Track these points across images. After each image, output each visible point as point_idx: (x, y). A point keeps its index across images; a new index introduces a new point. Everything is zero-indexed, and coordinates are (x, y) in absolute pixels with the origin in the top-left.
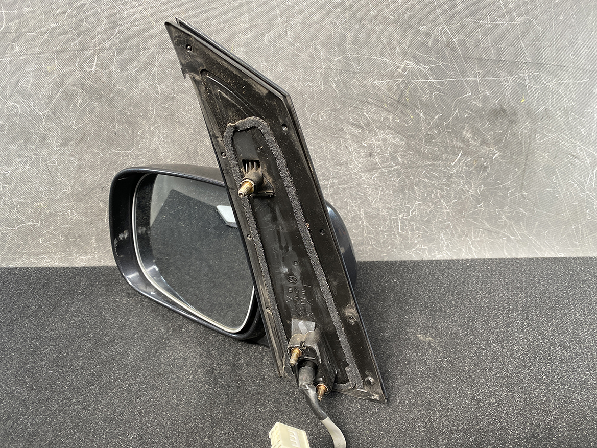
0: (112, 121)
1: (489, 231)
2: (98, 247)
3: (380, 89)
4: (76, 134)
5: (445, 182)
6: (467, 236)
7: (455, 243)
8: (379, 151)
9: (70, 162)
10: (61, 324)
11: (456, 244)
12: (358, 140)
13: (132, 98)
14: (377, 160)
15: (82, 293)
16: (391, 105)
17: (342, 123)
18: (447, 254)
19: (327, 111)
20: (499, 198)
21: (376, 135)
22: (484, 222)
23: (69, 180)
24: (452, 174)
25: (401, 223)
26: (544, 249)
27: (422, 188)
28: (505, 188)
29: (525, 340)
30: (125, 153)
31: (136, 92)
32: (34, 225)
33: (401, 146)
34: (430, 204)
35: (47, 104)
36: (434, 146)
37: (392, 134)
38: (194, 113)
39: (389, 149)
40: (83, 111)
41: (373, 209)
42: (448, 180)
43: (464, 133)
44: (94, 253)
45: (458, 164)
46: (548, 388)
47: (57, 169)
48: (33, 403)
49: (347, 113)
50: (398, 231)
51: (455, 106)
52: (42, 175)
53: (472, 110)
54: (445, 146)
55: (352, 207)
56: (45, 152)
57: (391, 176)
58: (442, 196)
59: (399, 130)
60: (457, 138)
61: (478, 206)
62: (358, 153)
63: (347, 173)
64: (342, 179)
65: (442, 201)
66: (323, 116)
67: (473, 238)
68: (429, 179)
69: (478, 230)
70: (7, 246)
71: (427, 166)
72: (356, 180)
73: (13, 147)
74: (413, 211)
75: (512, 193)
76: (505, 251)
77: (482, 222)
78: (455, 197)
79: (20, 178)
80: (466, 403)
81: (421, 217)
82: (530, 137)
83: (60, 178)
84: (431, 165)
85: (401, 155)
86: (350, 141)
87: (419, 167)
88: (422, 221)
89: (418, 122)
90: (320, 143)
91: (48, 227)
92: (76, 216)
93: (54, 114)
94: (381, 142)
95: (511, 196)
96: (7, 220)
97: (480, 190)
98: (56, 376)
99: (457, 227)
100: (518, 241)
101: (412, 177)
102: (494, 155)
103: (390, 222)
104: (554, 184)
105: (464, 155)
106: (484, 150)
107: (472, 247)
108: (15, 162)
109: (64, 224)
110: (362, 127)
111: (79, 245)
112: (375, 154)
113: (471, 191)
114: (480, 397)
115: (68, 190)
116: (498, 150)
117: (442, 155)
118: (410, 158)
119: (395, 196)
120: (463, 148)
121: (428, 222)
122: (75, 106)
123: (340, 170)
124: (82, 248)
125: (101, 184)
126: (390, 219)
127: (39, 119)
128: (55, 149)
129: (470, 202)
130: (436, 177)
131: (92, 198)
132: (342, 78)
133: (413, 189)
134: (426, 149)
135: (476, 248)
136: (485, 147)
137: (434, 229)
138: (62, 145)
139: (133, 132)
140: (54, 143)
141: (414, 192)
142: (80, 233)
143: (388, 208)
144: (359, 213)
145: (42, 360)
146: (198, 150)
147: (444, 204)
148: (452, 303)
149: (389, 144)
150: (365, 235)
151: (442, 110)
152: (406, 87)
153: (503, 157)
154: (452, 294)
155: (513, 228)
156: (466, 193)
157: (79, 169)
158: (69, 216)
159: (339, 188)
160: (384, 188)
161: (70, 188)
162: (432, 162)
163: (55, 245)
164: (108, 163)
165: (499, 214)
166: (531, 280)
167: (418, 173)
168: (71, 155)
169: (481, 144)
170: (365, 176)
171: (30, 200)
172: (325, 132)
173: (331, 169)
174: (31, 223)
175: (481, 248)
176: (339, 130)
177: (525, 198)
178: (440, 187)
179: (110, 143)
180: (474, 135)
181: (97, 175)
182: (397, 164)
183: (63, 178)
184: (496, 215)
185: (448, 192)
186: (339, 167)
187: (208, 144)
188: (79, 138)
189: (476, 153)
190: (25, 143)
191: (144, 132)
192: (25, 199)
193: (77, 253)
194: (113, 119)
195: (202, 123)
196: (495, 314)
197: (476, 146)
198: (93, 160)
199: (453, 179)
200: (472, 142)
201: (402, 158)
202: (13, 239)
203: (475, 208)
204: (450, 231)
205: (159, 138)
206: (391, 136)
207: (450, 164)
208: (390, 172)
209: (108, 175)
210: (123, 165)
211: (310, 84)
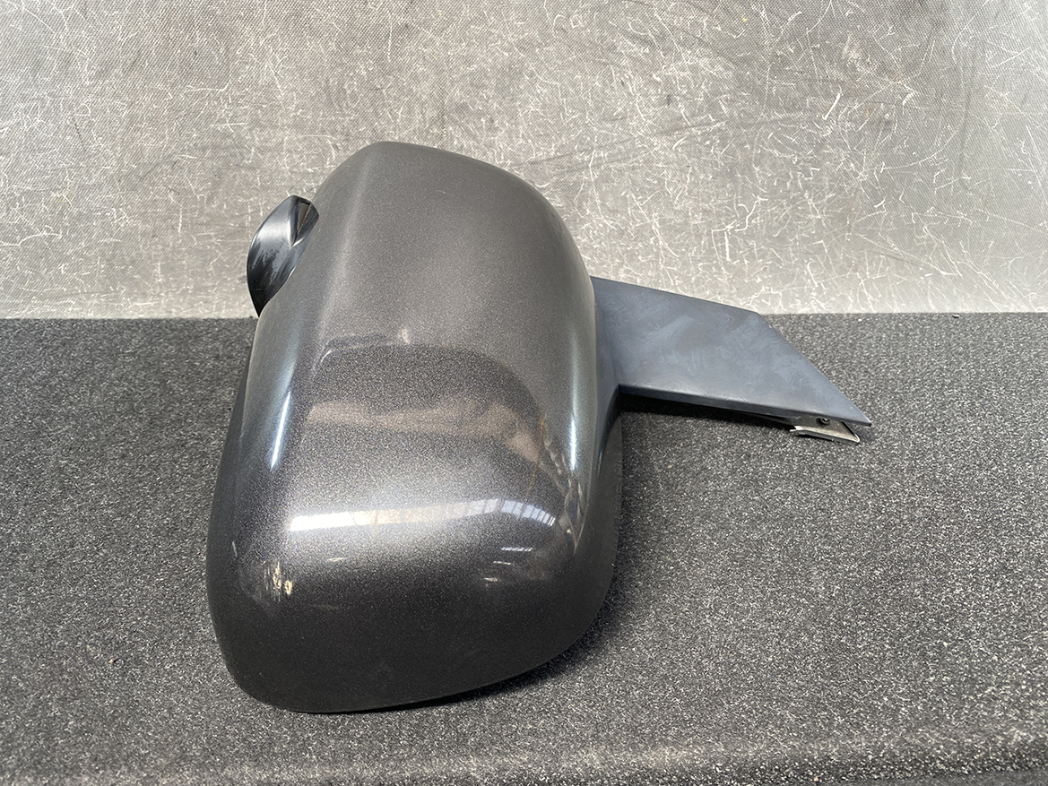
0: (189, 27)
1: (899, 260)
2: (166, 284)
4: (124, 52)
5: (811, 155)
6: (856, 270)
7: (834, 284)
8: (684, 92)
9: (114, 110)
10: (91, 394)
11: (836, 287)
12: (645, 68)
14: (682, 112)
15: (132, 354)
17: (613, 34)
18: (819, 307)
19: (584, 10)
20: (915, 190)
21: (678, 58)
22: (889, 240)
23: (113, 146)
24: (824, 140)
25: (730, 242)
26: (1008, 298)
27: (768, 169)
28: (928, 167)
29: (979, 428)
30: (212, 92)
32: (51, 237)
33: (725, 81)
34: (784, 202)
36: (787, 79)
37: (709, 56)
38: (336, 10)
39: (703, 87)
41: (676, 212)
42: (817, 151)
43: (846, 50)
44: (159, 296)
45: (836, 117)
46: (1029, 498)
47: (90, 124)
48: (25, 505)
49: (623, 14)
50: (723, 260)
52: (65, 135)
53: (859, 1)
54: (809, 80)
55: (637, 208)
56: (69, 91)
57: (708, 143)
58: (807, 187)
59: (722, 49)
60: (832, 63)
61: (876, 206)
62: (646, 95)
63: (625, 137)
64: (616, 151)
65: (806, 195)
66: (578, 21)
67: (868, 273)
68: (782, 150)
69: (876, 257)
70: (3, 278)
71: (775, 121)
72: (642, 152)
74: (754, 216)
75: (941, 177)
76: (930, 301)
77: (884, 241)
78: (831, 187)
79: (26, 143)
80: (864, 518)
81: (767, 230)
82: (974, 56)
83: (97, 144)
84: (783, 121)
85: (727, 100)
86: (630, 72)
87: (761, 124)
88: (770, 237)
89: (758, 29)
90: (573, 76)
91: (76, 241)
92: (126, 221)
93: (84, 12)
94: (687, 74)
95: (939, 183)
97: (878, 172)
98: (73, 468)
99: (837, 252)
100: (956, 280)
101: (748, 146)
102: (904, 95)
103: (710, 240)
104: (1024, 157)
105: (846, 97)
106: (885, 85)
107: (866, 292)
108: (17, 110)
109: (104, 236)
110: (650, 43)
111: (132, 279)
112: (678, 99)
113: (861, 174)
114: (893, 509)
115: (111, 167)
116: (912, 85)
117: (803, 99)
118: (744, 105)
119: (717, 186)
120: (843, 82)
121: (781, 239)
123: (612, 131)
124: (137, 284)
125: (170, 156)
126: (709, 234)
127: (59, 25)
128: (88, 83)
129: (861, 197)
130: (794, 146)
131: (154, 183)
133: (751, 170)
134: (774, 86)
135: (874, 294)
136: (887, 80)
137: (792, 255)
138: (100, 75)
139: (227, 49)
140: (85, 71)
141: (753, 178)
142: (133, 254)
143: (705, 211)
144: (649, 221)
145: (49, 444)
146: (346, 87)
147: (811, 202)
149: (703, 77)
150: (662, 266)
151: (802, 3)
153: (922, 100)
155: (945, 254)
156: (852, 179)
157: (131, 123)
158: (113, 220)
159: (610, 169)
160: (696, 168)
161: (114, 163)
162: (785, 114)
163: (88, 279)
164: (183, 113)
165: (917, 224)
166: (985, 343)
167: (759, 138)
168: (116, 96)
169: (880, 74)
170: (659, 143)
171: (42, 187)
172: (582, 52)
173: (595, 129)
174: (45, 233)
175: (884, 295)
176: (609, 49)
177: (966, 188)
178: (802, 167)
179: (186, 72)
180: (865, 55)
181: (164, 137)
182: (720, 118)
183: (103, 142)
184: (912, 225)
185: (818, 177)
186: (609, 125)
187: (364, 73)
188: (129, 62)
189: (869, 93)
190: (34, 71)
191: (246, 51)
192: (34, 184)
193: (128, 295)
194: (191, 23)
195: (354, 31)
196: (917, 390)
197: (868, 77)
198: (155, 107)
199: (826, 149)
200: (861, 69)
201: (729, 106)
202: (13, 265)
203: (871, 211)
204: (822, 259)
205: (274, 61)
206: (706, 60)
207: (820, 117)
208: (706, 136)
209: (184, 138)
210: (209, 117)
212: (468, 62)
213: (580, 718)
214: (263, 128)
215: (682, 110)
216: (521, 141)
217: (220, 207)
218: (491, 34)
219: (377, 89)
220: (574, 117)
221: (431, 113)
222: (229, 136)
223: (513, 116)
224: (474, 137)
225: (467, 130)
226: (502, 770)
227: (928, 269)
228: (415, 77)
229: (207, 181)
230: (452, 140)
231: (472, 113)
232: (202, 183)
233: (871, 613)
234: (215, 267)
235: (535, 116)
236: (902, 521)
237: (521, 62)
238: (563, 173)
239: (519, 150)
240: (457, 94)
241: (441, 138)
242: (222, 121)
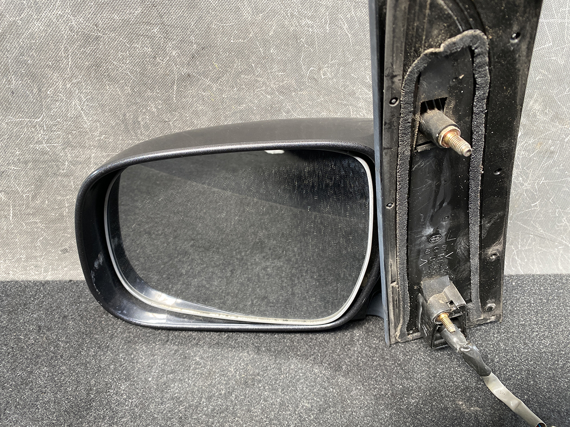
0: (6, 72)
1: (542, 238)
13: (32, 37)
17: (354, 84)
19: (333, 65)
22: (538, 226)
30: (30, 122)
31: (37, 26)
38: (131, 62)
49: (362, 69)
53: (548, 70)
61: (532, 205)
66: (327, 73)
67: (520, 246)
69: (527, 236)
77: (534, 226)
86: (364, 112)
97: (538, 184)
105: (525, 135)
106: (555, 128)
107: (517, 258)
113: (526, 184)
120: (525, 124)
132: (359, 14)
135: (522, 259)
136: (557, 124)
139: (39, 90)
146: (140, 119)
148: (500, 347)
154: (498, 332)
156: (519, 187)
165: (559, 216)
169: (553, 120)
172: (328, 95)
175: (528, 260)
176: (350, 94)
179: (6, 107)
180: (545, 107)
184: (555, 217)
187: (154, 110)
189: (542, 133)
191: (56, 92)
195: (145, 79)
197: (544, 122)
200: (540, 117)
203: (529, 208)
205: (80, 100)
209: (9, 155)
210: (29, 140)
211: (310, 22)
212: (239, 102)
214: (74, 147)
217: (43, 202)
218: (257, 81)
219: (165, 122)
222: (47, 153)
227: (561, 243)
228: (196, 113)
229: (31, 185)
232: (26, 187)
234: (42, 243)
237: (281, 102)
242: (40, 143)
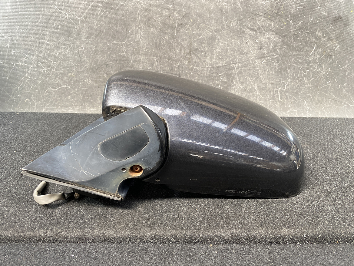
0: (116, 24)
1: (335, 100)
3: (266, 7)
4: (96, 31)
5: (306, 66)
6: (321, 104)
8: (266, 46)
9: (91, 48)
11: (315, 109)
12: (253, 38)
13: (128, 10)
14: (265, 52)
16: (273, 16)
17: (244, 28)
18: (310, 115)
19: (235, 20)
20: (340, 77)
21: (264, 35)
22: (332, 94)
23: (89, 59)
24: (310, 61)
25: (280, 94)
27: (292, 70)
28: (344, 70)
30: (121, 43)
31: (130, 6)
32: (67, 87)
33: (279, 42)
34: (297, 81)
35: (82, 13)
36: (298, 42)
37: (274, 35)
38: (161, 18)
39: (272, 44)
40: (101, 17)
41: (263, 84)
42: (308, 65)
43: (317, 33)
44: (98, 107)
45: (314, 54)
47: (83, 52)
49: (247, 22)
50: (278, 99)
51: (311, 15)
52: (75, 56)
53: (321, 18)
54: (306, 42)
55: (250, 82)
56: (78, 42)
57: (273, 62)
58: (305, 76)
59: (278, 32)
60: (313, 37)
61: (327, 83)
62: (254, 47)
63: (247, 60)
64: (244, 64)
65: (305, 79)
66: (233, 24)
67: (325, 105)
68: (297, 64)
69: (328, 99)
70: (51, 100)
71: (295, 55)
72: (252, 64)
73: (62, 39)
74: (288, 86)
75: (348, 73)
76: (346, 114)
77: (330, 94)
78: (313, 76)
79: (63, 58)
80: (338, 170)
81: (292, 90)
83: (85, 58)
84: (297, 55)
85: (279, 48)
86: (249, 39)
87: (290, 56)
88: (293, 92)
89: (289, 26)
90: (231, 40)
91: (74, 89)
92: (90, 83)
93: (86, 19)
94: (267, 40)
95: (348, 75)
96: (53, 84)
97: (328, 72)
99: (315, 98)
101: (286, 63)
102: (336, 47)
103: (274, 93)
105: (317, 47)
106: (330, 44)
108: (62, 48)
109: (83, 87)
110: (255, 31)
111: (90, 101)
112: (264, 48)
113: (322, 72)
114: (347, 168)
115: (88, 66)
116: (338, 44)
117: (304, 48)
118: (285, 50)
119: (276, 76)
120: (316, 43)
121: (297, 93)
122: (97, 14)
123: (243, 58)
124: (92, 103)
125: (106, 62)
126: (273, 91)
127: (77, 22)
128: (84, 40)
129: (322, 80)
130: (300, 63)
131: (100, 71)
133: (287, 71)
134: (294, 44)
135: (327, 112)
136: (330, 42)
137: (300, 98)
138: (88, 38)
139: (127, 30)
140: (84, 36)
141: (287, 73)
142: (92, 93)
143: (272, 83)
144: (254, 86)
146: (162, 42)
147: (306, 81)
148: (317, 133)
149: (272, 41)
150: (258, 101)
151: (303, 18)
152: (281, 5)
153: (342, 49)
155: (350, 99)
156: (319, 74)
157: (95, 52)
158: (86, 82)
159: (242, 70)
160: (269, 70)
161: (89, 64)
162: (298, 53)
163: (76, 101)
165: (341, 89)
167: (289, 60)
168: (92, 44)
169: (328, 40)
170: (257, 62)
171: (67, 72)
172: (234, 33)
173: (238, 57)
174: (65, 86)
175: (331, 112)
176: (242, 32)
178: (303, 70)
179: (114, 37)
180: (323, 34)
181: (105, 57)
182: (277, 54)
183: (86, 58)
184: (339, 89)
185: (308, 73)
186: (242, 56)
187: (167, 38)
188: (97, 34)
189: (324, 46)
190: (69, 36)
191: (132, 31)
192: (64, 71)
193: (88, 106)
194: (117, 22)
195: (165, 25)
196: (347, 138)
197: (324, 41)
198: (103, 47)
199: (311, 64)
200: (322, 39)
201: (280, 50)
202: (54, 96)
203: (326, 84)
204: (310, 100)
205: (140, 34)
206: (273, 36)
207: (309, 54)
208: (272, 59)
209: (111, 57)
210: (119, 51)
211: (226, 4)
212: (199, 35)
213: (255, 220)
214: (135, 55)
215: (265, 51)
216: (214, 60)
218: (206, 27)
219: (171, 43)
220: (231, 53)
221: (187, 51)
222: (125, 57)
223: (212, 52)
224: (200, 59)
225: (198, 56)
226: (232, 233)
228: (183, 40)
229: (116, 71)
230: (193, 59)
231: (199, 51)
233: (347, 195)
235: (219, 52)
236: (351, 171)
237: (216, 36)
238: (227, 70)
239: (214, 63)
240: (195, 45)
241: (190, 59)
242: (123, 52)
